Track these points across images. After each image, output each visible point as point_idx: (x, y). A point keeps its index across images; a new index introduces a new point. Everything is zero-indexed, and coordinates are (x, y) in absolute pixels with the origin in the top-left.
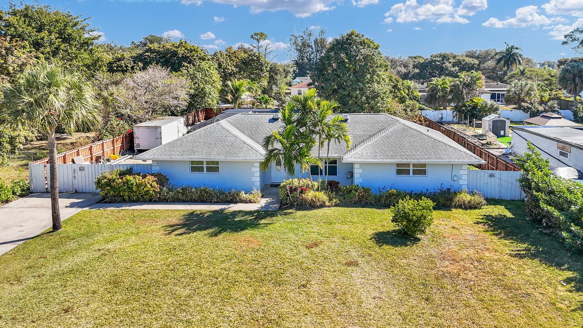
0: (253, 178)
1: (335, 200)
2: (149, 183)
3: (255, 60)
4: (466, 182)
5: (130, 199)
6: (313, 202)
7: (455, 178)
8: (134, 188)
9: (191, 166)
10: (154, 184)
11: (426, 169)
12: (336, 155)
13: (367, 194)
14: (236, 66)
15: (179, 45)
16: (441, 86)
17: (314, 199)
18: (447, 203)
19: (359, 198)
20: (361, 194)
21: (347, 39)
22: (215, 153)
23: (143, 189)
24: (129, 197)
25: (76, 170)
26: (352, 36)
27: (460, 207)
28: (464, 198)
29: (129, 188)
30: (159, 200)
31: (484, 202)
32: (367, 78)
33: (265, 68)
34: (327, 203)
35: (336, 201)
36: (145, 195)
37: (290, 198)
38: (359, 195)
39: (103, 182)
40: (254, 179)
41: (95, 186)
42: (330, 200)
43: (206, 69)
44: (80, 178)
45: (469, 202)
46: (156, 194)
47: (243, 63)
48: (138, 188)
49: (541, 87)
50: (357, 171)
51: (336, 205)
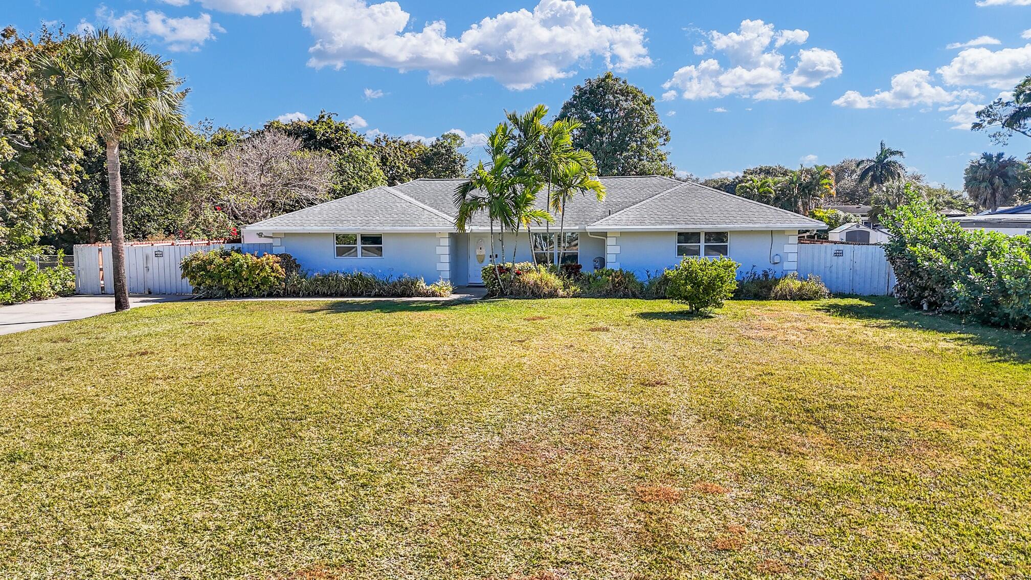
0: (438, 264)
1: (573, 288)
2: (267, 264)
3: (443, 154)
4: (794, 266)
5: (237, 292)
6: (537, 287)
7: (777, 260)
8: (244, 273)
9: (336, 246)
10: (277, 265)
11: (728, 244)
12: (577, 227)
13: (627, 279)
14: (411, 165)
15: (317, 121)
16: (758, 189)
17: (539, 282)
18: (762, 292)
19: (614, 286)
20: (617, 280)
21: (598, 87)
22: (376, 222)
23: (258, 274)
24: (235, 289)
25: (150, 256)
26: (607, 80)
27: (784, 297)
28: (792, 286)
29: (236, 272)
30: (284, 293)
31: (826, 290)
32: (632, 147)
33: (459, 169)
34: (561, 292)
35: (575, 290)
36: (262, 284)
37: (498, 282)
38: (613, 280)
39: (194, 263)
40: (439, 267)
41: (180, 272)
42: (566, 287)
43: (360, 158)
44: (156, 271)
45: (800, 289)
46: (280, 284)
47: (423, 162)
48: (250, 273)
49: (935, 205)
50: (612, 250)
51: (575, 296)
